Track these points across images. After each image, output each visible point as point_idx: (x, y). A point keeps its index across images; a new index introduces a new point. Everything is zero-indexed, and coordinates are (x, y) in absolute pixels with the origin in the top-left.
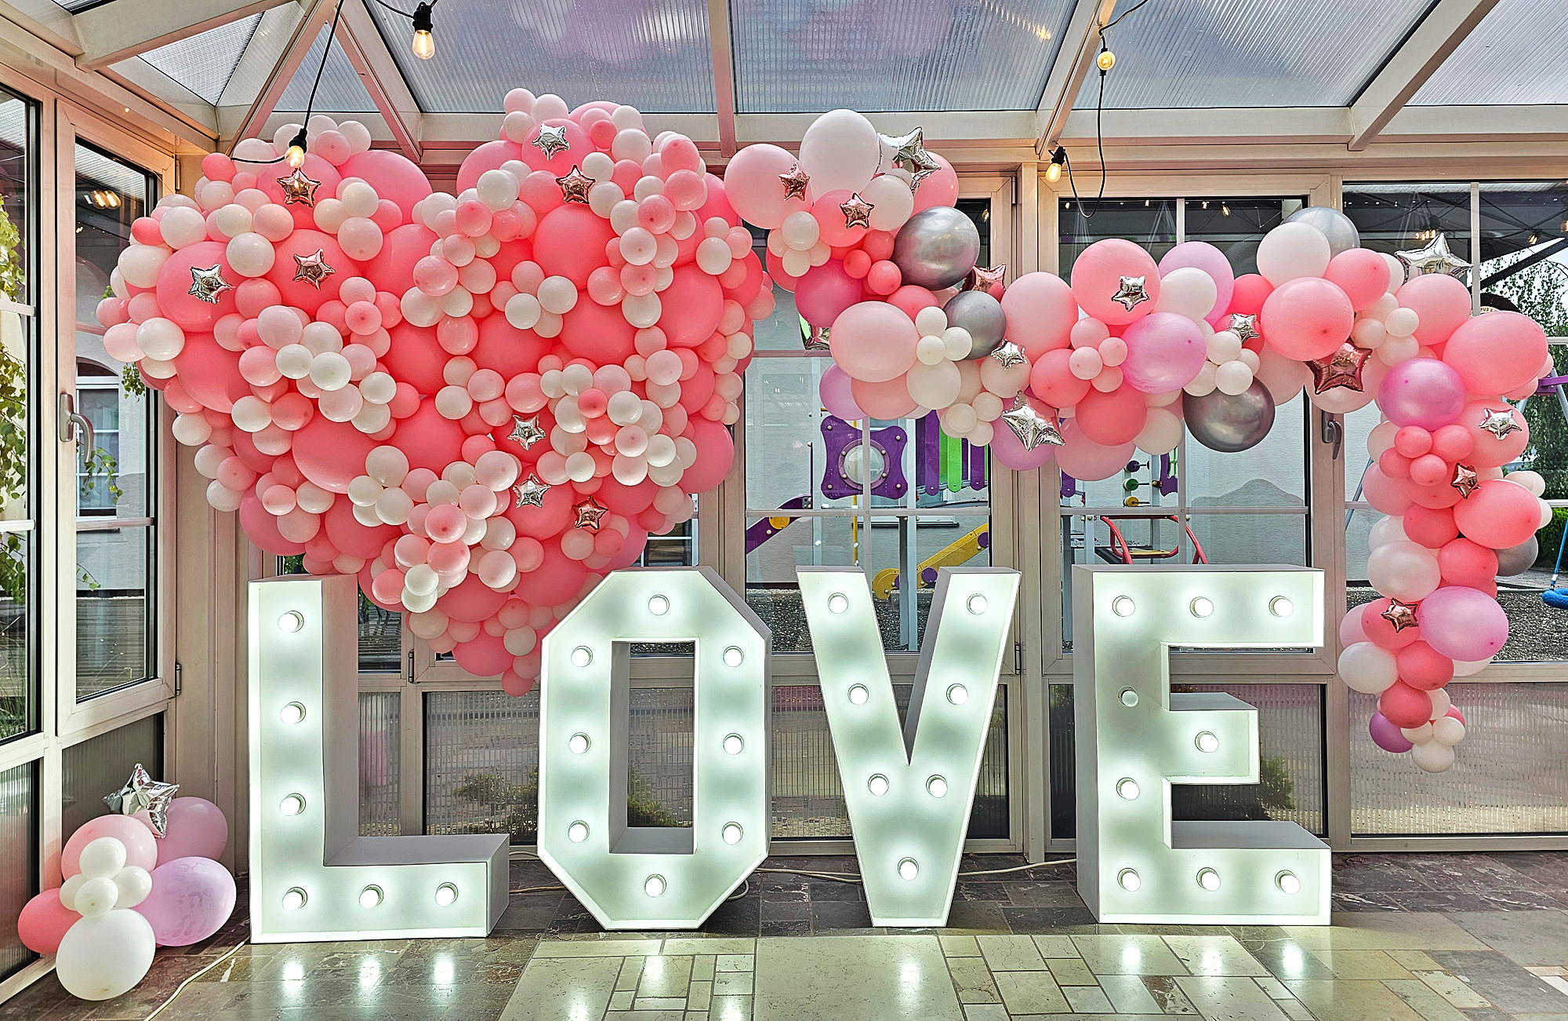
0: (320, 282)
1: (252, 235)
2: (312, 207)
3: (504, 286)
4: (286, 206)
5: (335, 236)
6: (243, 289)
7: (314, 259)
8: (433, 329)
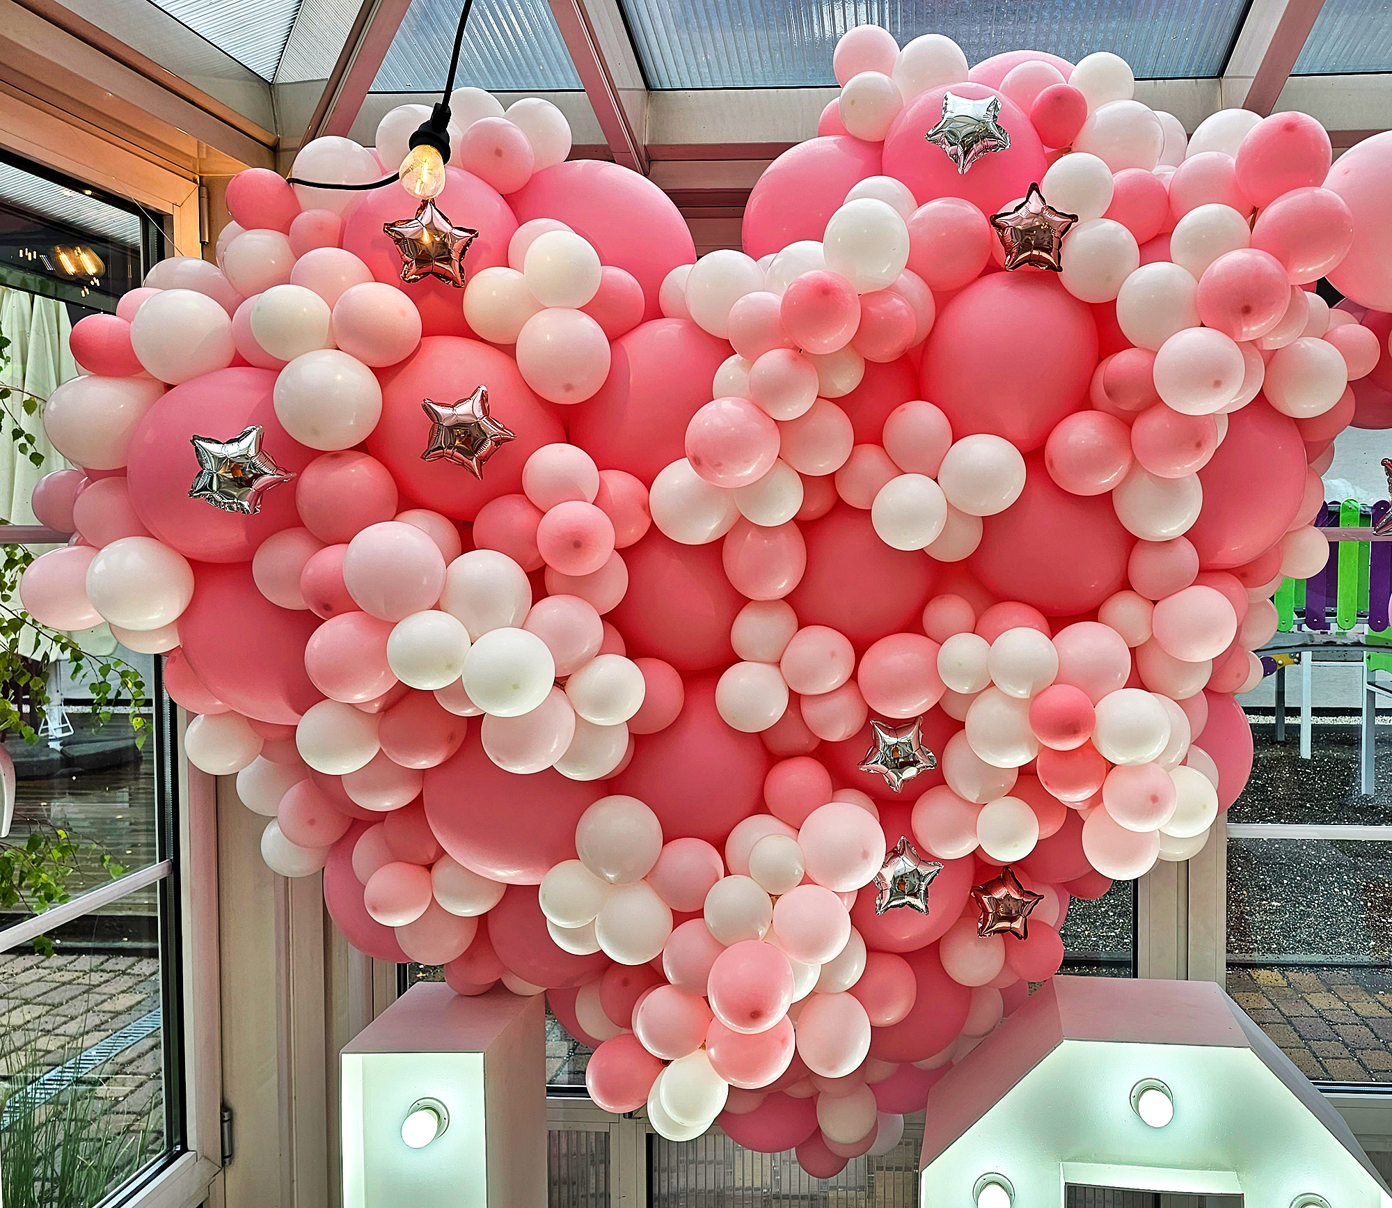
0: (481, 461)
1: (331, 356)
2: (459, 287)
3: (870, 458)
4: (407, 287)
5: (509, 350)
6: (313, 480)
7: (468, 409)
8: (715, 549)
